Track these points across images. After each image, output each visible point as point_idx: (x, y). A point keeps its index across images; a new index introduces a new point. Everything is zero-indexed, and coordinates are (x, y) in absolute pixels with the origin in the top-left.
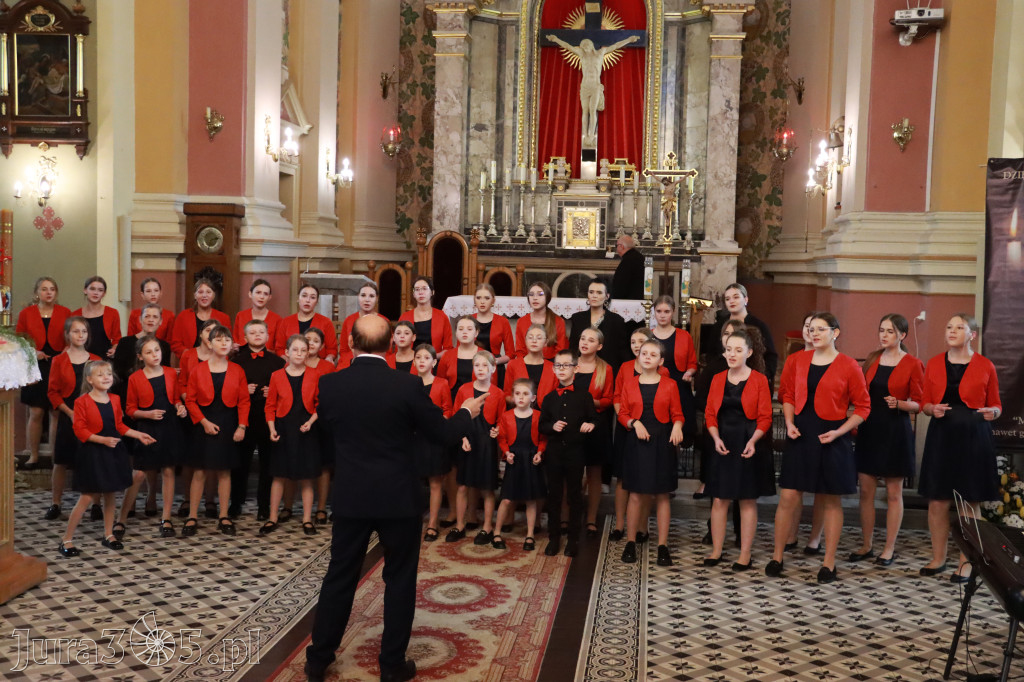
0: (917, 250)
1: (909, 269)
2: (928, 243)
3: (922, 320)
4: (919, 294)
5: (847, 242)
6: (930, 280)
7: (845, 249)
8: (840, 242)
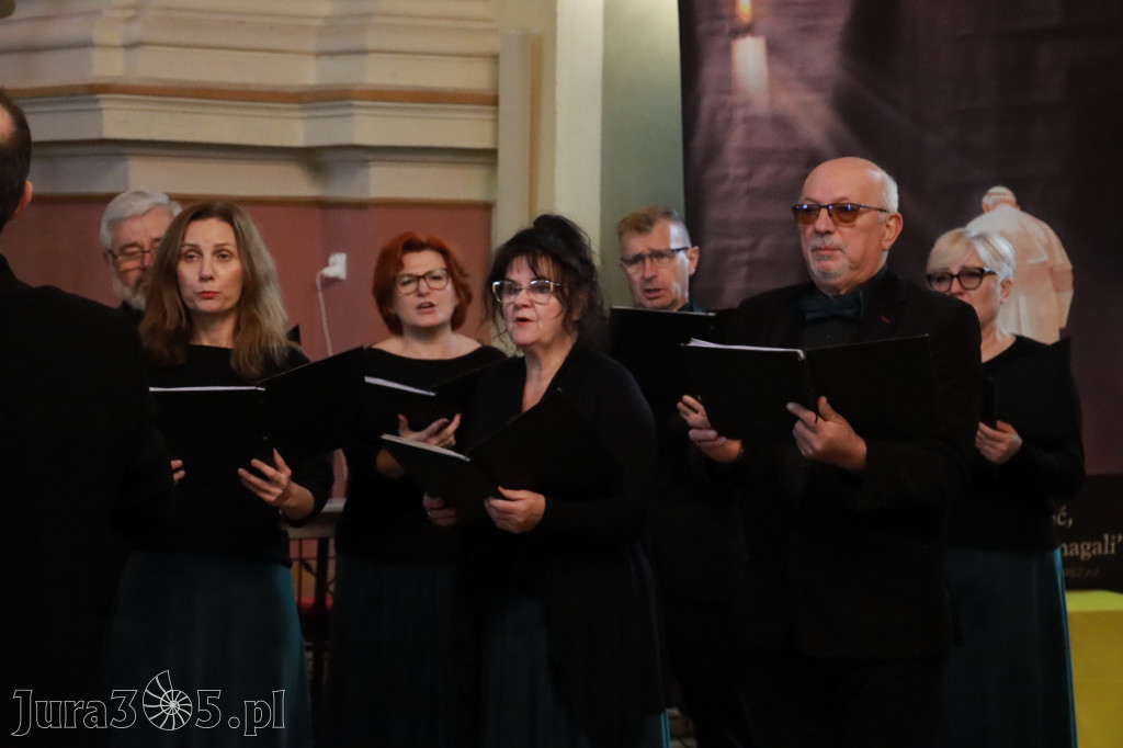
0: (310, 74)
1: (295, 131)
2: (363, 52)
3: (330, 282)
4: (321, 204)
5: (108, 46)
6: (365, 163)
7: (107, 66)
8: (87, 44)
